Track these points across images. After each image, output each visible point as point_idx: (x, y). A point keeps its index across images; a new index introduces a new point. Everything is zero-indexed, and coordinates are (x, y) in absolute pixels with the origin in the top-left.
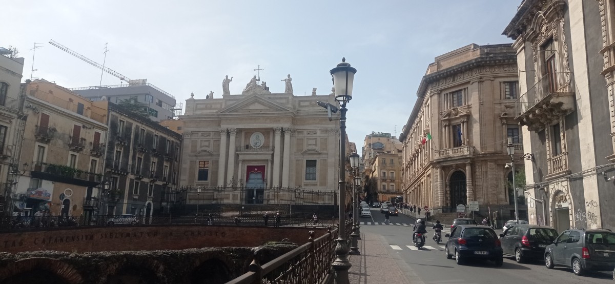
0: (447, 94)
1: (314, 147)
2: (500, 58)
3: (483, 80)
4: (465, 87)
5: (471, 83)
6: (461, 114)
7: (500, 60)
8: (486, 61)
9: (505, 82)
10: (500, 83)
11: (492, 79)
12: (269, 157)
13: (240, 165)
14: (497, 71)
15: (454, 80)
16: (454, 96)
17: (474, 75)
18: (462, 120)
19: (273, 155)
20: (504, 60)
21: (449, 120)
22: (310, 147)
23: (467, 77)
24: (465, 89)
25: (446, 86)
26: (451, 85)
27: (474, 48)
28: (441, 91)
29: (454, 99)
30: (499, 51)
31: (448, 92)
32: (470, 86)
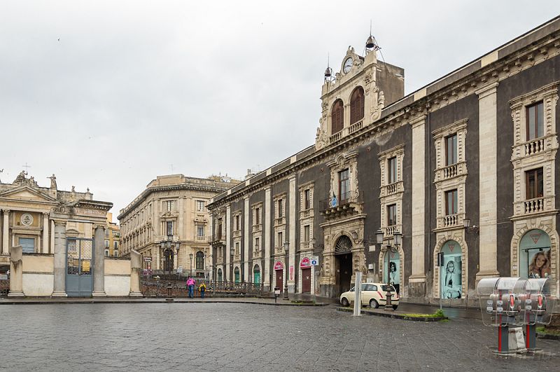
0: (164, 202)
1: (74, 228)
3: (186, 197)
4: (176, 199)
5: (179, 198)
6: (172, 216)
7: (196, 188)
8: (188, 187)
10: (195, 201)
11: (191, 198)
12: (39, 233)
13: (13, 237)
14: (194, 194)
15: (169, 194)
16: (168, 204)
17: (181, 194)
18: (173, 219)
19: (42, 231)
20: (198, 188)
21: (165, 218)
22: (71, 228)
23: (176, 194)
24: (175, 201)
25: (164, 197)
26: (167, 197)
27: (182, 177)
28: (161, 199)
29: (168, 206)
30: (196, 182)
31: (165, 200)
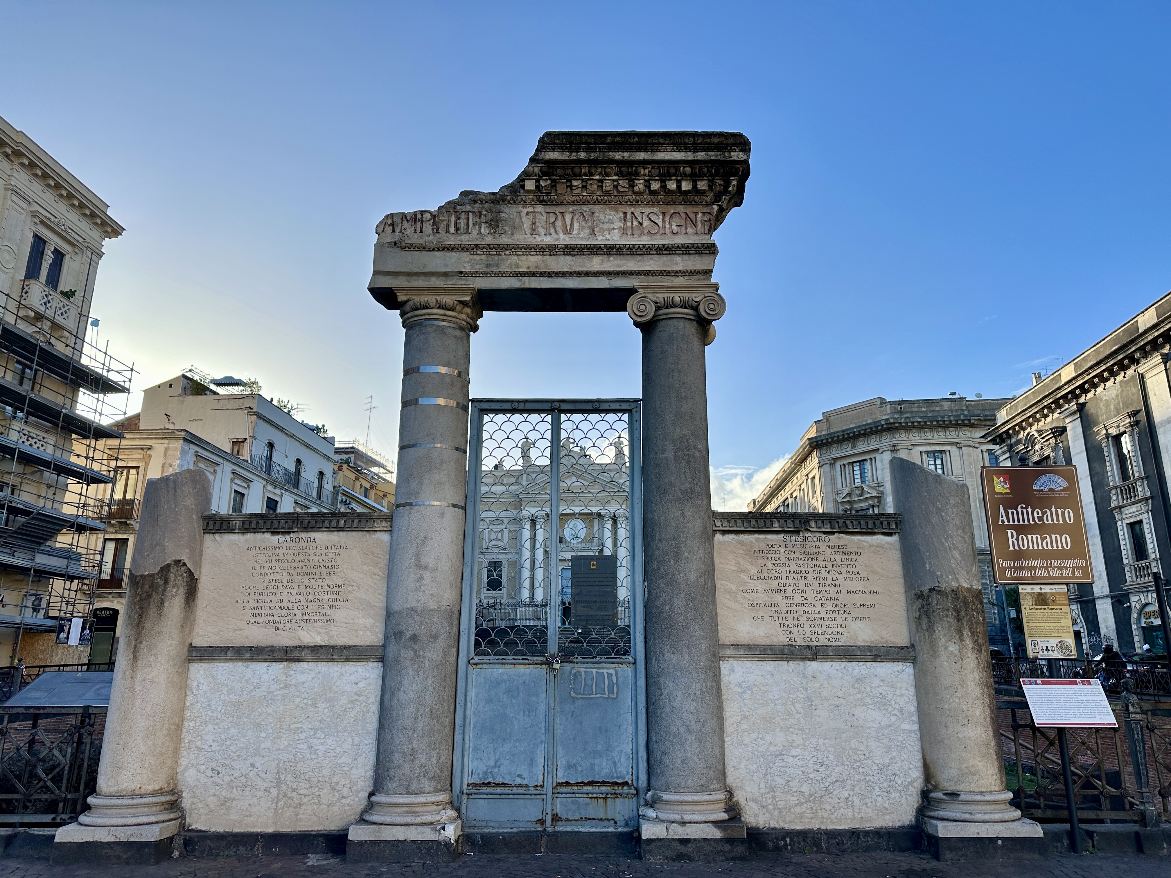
0: (844, 465)
2: (919, 420)
3: (898, 448)
4: (872, 456)
5: (880, 451)
6: (869, 495)
7: (919, 422)
8: (900, 423)
9: (927, 452)
10: (921, 452)
11: (910, 447)
14: (916, 437)
15: (854, 447)
16: (855, 468)
17: (883, 441)
18: (871, 502)
20: (925, 422)
21: (850, 502)
23: (873, 443)
24: (871, 459)
25: (843, 454)
26: (850, 453)
27: (881, 403)
28: (835, 460)
29: (855, 473)
30: (916, 410)
31: (845, 462)
32: (878, 456)
